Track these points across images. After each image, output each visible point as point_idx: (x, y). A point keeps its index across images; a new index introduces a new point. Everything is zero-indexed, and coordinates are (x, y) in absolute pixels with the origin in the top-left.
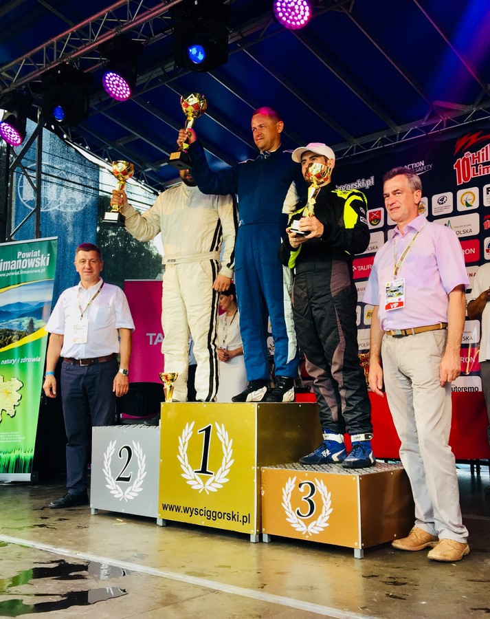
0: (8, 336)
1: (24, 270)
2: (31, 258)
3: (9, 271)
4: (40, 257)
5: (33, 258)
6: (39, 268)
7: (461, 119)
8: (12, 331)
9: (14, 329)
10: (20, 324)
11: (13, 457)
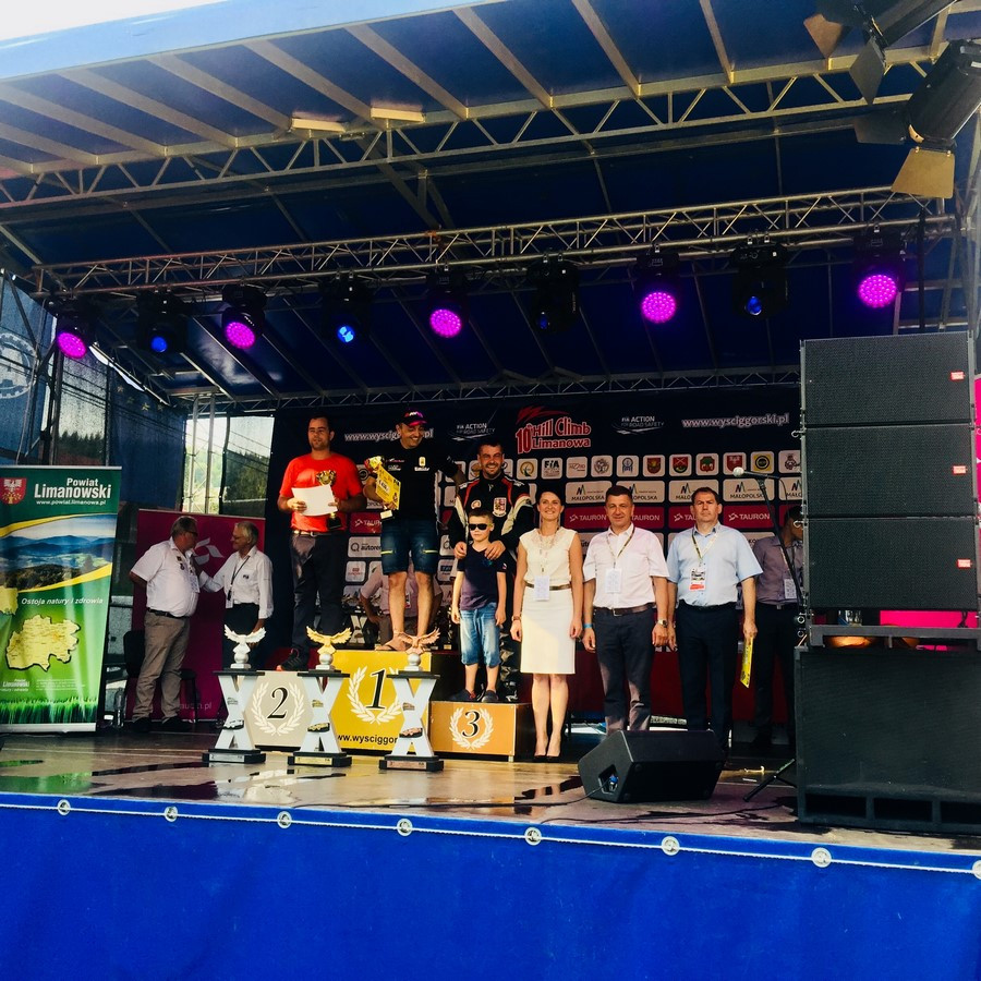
0: (57, 572)
1: (76, 499)
2: (85, 487)
3: (53, 499)
4: (99, 487)
5: (89, 487)
6: (98, 499)
7: (526, 389)
8: (61, 567)
9: (64, 565)
10: (74, 560)
11: (68, 705)
